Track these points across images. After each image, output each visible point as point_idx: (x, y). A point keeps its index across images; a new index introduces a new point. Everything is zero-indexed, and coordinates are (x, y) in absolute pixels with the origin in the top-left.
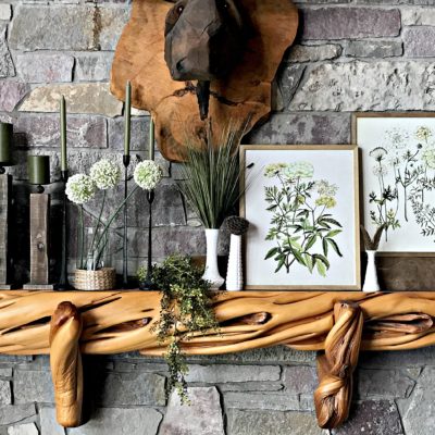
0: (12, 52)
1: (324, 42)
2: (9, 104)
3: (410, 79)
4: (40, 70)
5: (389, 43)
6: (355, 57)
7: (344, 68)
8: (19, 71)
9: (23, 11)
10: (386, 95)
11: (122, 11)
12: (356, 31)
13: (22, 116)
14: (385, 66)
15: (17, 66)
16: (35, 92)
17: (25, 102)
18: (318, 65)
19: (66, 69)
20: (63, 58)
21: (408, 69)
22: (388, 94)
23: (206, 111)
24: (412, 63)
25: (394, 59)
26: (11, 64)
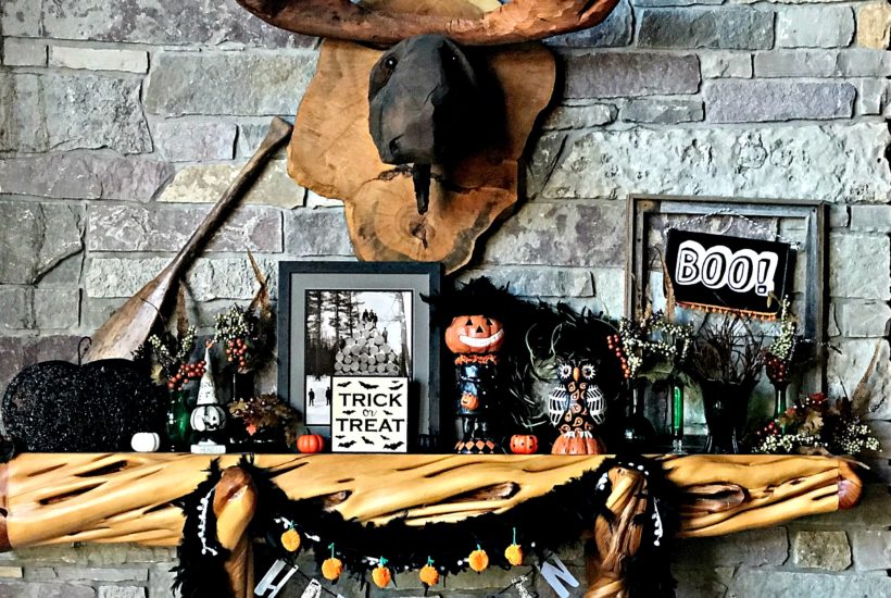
0: (148, 117)
1: (592, 101)
2: (144, 191)
3: (714, 154)
4: (190, 143)
5: (683, 103)
6: (636, 123)
7: (620, 138)
8: (158, 145)
9: (163, 60)
10: (680, 176)
11: (304, 60)
12: (637, 86)
13: (162, 208)
14: (679, 136)
15: (155, 137)
16: (180, 176)
17: (168, 188)
18: (584, 133)
19: (225, 142)
20: (221, 126)
21: (711, 139)
22: (684, 175)
23: (427, 201)
24: (717, 131)
25: (691, 126)
26: (147, 135)
